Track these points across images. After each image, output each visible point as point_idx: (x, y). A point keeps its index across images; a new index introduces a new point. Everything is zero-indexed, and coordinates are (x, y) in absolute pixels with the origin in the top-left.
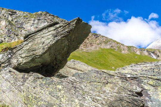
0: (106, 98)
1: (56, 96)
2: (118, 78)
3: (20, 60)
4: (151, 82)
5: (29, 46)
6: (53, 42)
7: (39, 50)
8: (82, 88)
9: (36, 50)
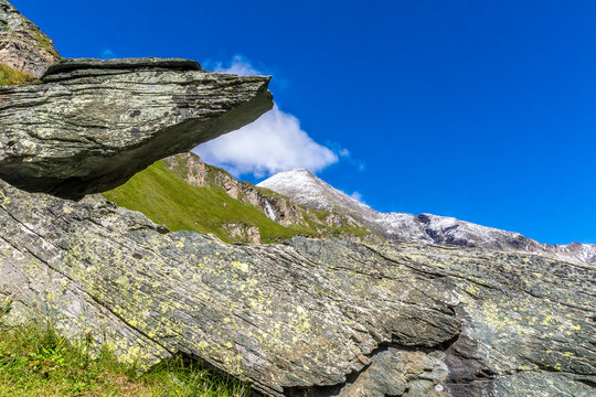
0: (379, 311)
1: (231, 289)
2: (406, 268)
3: (26, 143)
6: (172, 119)
7: (116, 132)
8: (316, 279)
9: (103, 128)
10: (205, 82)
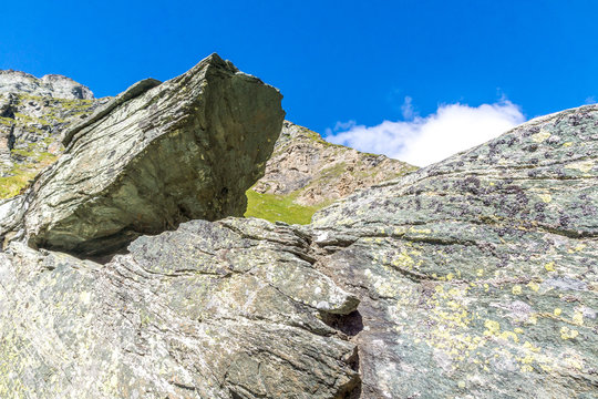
0: (212, 341)
1: (70, 333)
2: (269, 245)
3: (46, 214)
4: (404, 258)
5: (72, 168)
6: (139, 146)
7: (96, 179)
9: (89, 178)
10: (162, 95)
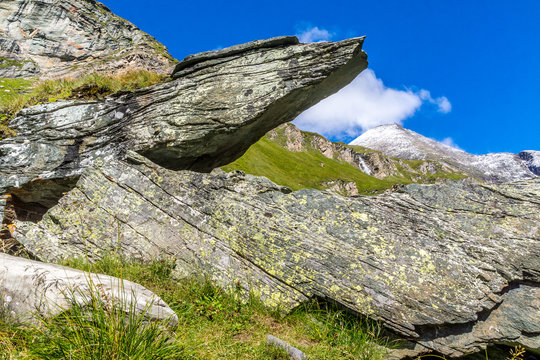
0: (506, 249)
1: (354, 238)
3: (168, 131)
5: (201, 94)
6: (279, 92)
7: (235, 111)
8: (435, 222)
9: (224, 109)
10: (305, 54)
